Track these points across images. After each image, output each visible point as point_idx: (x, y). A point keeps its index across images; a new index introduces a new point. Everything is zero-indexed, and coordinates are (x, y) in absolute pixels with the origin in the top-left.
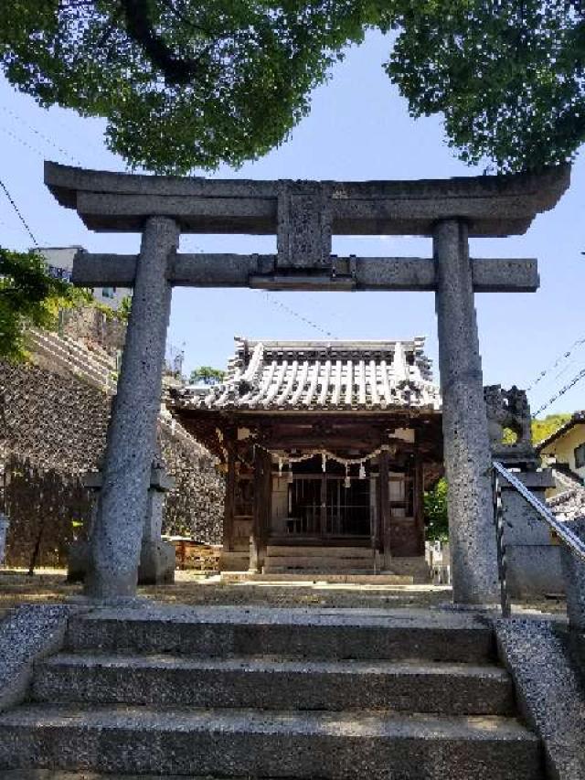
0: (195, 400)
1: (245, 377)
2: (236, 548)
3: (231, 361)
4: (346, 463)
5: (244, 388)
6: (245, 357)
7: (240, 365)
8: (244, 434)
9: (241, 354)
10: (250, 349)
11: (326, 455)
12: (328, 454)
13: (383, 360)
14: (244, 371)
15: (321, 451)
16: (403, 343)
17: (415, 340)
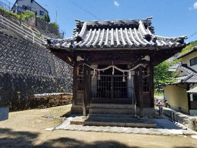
0: (58, 45)
1: (79, 35)
2: (78, 103)
3: (74, 30)
4: (123, 71)
5: (79, 39)
6: (79, 28)
7: (78, 31)
8: (79, 59)
9: (78, 26)
10: (81, 24)
11: (114, 67)
12: (116, 68)
13: (135, 27)
14: (79, 33)
15: (112, 66)
16: (142, 20)
17: (148, 19)
